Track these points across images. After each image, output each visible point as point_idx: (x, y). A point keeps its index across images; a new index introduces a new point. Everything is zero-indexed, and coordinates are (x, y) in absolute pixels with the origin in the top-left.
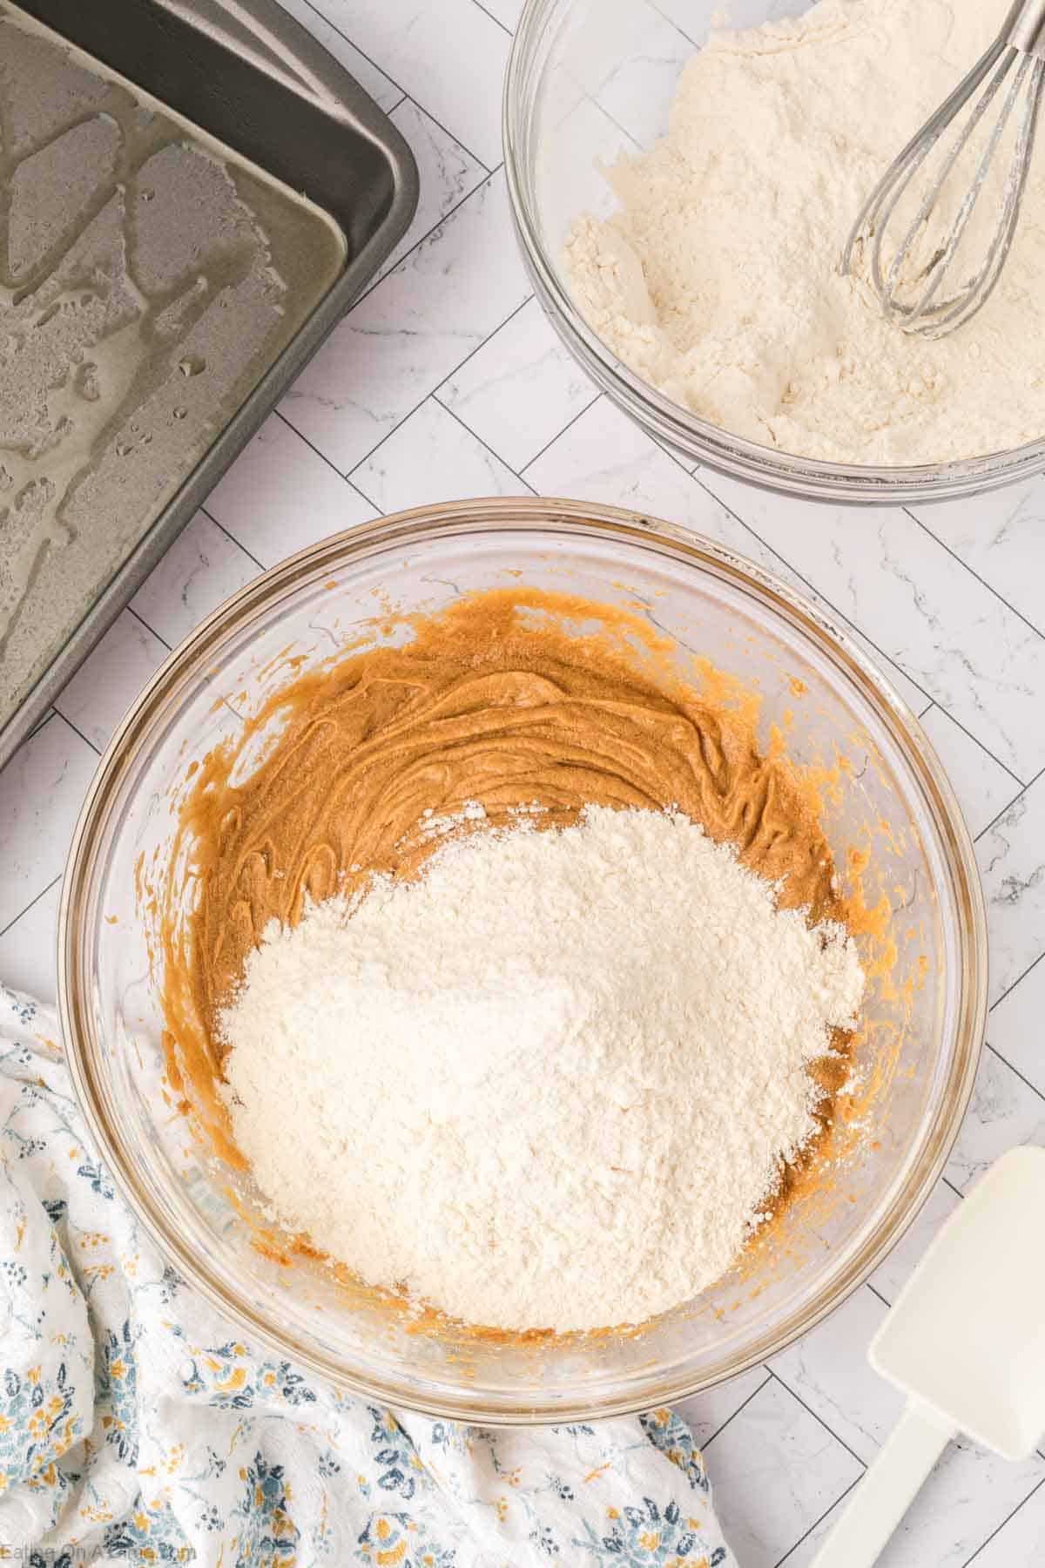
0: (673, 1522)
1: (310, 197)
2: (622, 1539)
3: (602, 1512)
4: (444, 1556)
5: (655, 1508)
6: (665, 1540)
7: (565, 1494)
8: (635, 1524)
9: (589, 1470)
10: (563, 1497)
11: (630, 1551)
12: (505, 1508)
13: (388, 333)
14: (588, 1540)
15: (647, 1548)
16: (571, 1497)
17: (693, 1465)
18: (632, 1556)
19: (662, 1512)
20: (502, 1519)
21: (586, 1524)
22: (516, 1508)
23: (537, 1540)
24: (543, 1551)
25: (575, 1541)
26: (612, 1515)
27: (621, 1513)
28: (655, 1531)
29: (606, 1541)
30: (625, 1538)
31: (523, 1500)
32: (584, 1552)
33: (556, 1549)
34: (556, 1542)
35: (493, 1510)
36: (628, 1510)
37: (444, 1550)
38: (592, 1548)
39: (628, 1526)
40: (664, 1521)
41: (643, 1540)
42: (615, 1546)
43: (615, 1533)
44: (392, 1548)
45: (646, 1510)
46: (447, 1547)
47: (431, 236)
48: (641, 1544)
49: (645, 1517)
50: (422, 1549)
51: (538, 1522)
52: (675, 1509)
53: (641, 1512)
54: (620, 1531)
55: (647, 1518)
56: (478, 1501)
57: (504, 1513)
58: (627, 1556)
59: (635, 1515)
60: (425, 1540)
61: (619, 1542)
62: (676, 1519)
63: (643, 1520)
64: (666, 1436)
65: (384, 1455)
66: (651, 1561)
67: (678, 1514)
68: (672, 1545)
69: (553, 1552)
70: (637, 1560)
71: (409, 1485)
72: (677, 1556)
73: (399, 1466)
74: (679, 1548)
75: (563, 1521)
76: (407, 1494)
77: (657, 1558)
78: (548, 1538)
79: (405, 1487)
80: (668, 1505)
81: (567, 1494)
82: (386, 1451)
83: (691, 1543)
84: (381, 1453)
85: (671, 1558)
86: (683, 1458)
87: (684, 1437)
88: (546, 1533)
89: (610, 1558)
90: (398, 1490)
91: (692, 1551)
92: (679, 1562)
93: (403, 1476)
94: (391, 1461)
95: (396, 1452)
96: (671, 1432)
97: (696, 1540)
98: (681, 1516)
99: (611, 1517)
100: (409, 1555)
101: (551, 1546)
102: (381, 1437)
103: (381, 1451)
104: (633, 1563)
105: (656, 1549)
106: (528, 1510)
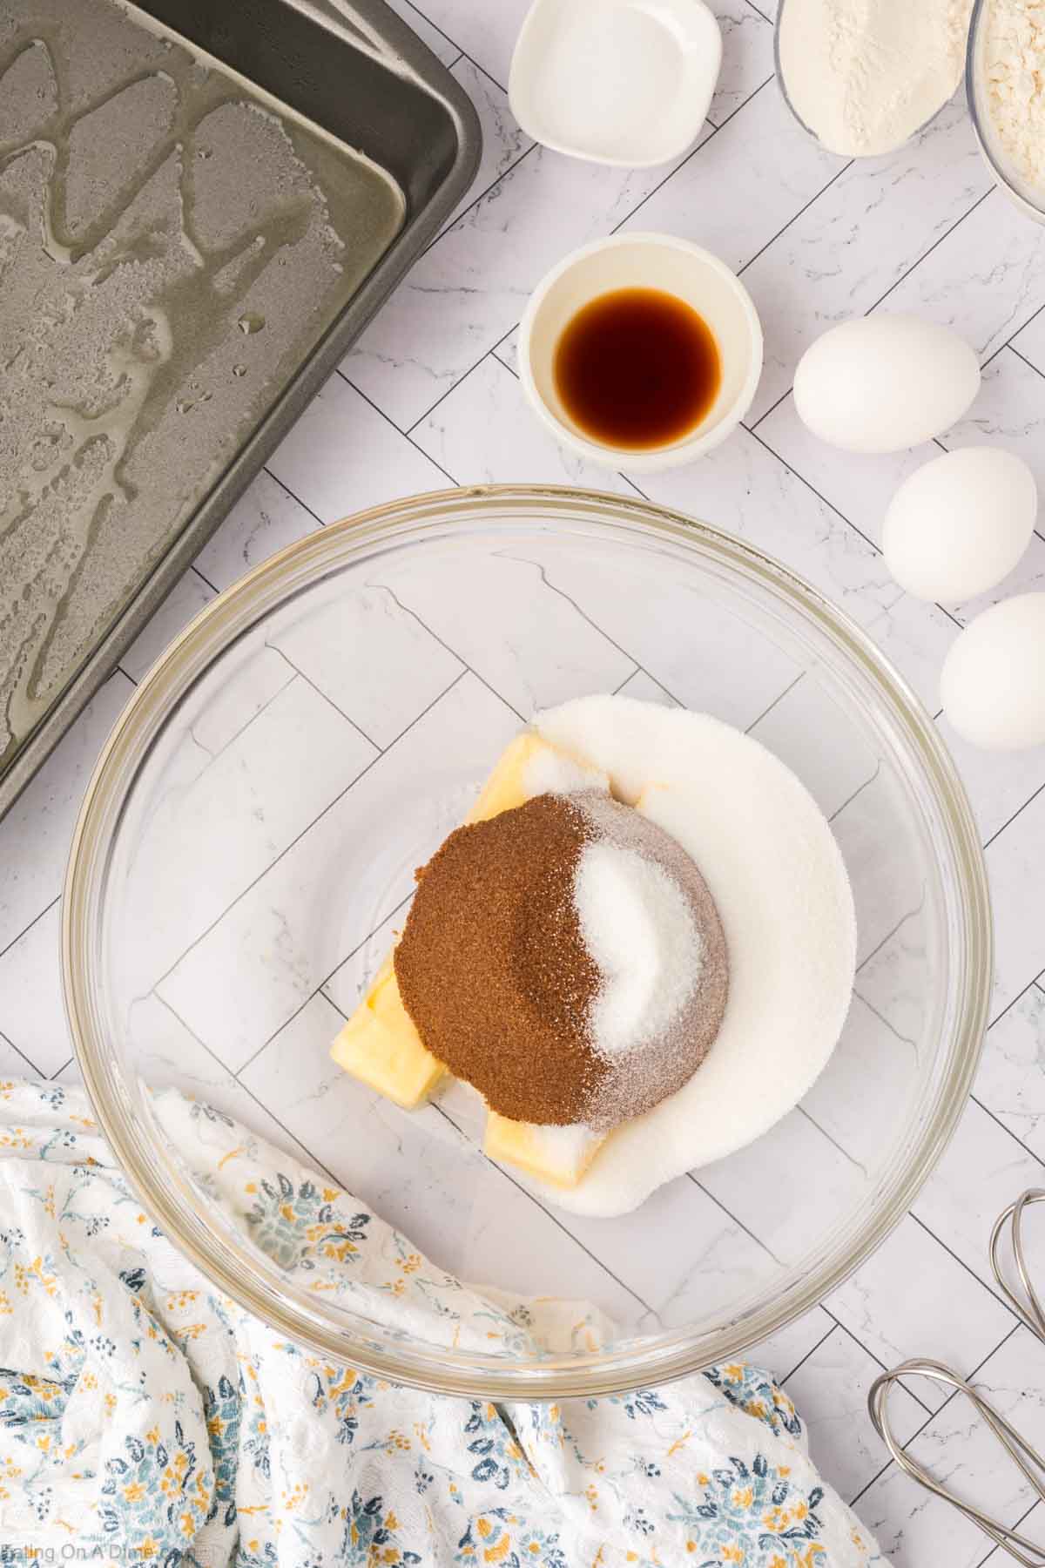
0: (763, 1475)
1: (368, 155)
2: (715, 1502)
3: (691, 1481)
4: (548, 1541)
5: (742, 1465)
6: (758, 1493)
7: (651, 1472)
8: (726, 1484)
9: (670, 1444)
10: (650, 1475)
11: (725, 1512)
12: (594, 1495)
13: (446, 292)
14: (681, 1512)
15: (742, 1506)
16: (658, 1473)
17: (777, 1410)
18: (728, 1516)
19: (750, 1467)
20: (594, 1507)
21: (677, 1498)
22: (605, 1492)
23: (632, 1523)
24: (640, 1532)
25: (669, 1517)
26: (702, 1481)
27: (710, 1477)
28: (747, 1488)
29: (700, 1509)
30: (719, 1501)
31: (611, 1485)
32: (679, 1525)
33: (652, 1528)
34: (650, 1522)
35: (584, 1499)
36: (717, 1473)
37: (547, 1535)
38: (687, 1519)
39: (719, 1487)
40: (753, 1476)
41: (737, 1499)
42: (709, 1511)
43: (708, 1498)
44: (497, 1543)
45: (734, 1469)
46: (549, 1531)
47: (489, 194)
48: (735, 1503)
49: (734, 1475)
50: (526, 1538)
51: (630, 1506)
52: (762, 1462)
53: (730, 1473)
54: (712, 1495)
55: (737, 1477)
56: (568, 1493)
57: (595, 1501)
58: (723, 1518)
59: (725, 1476)
60: (524, 1531)
61: (714, 1506)
62: (765, 1471)
63: (733, 1480)
64: (743, 1390)
65: (478, 1445)
66: (748, 1517)
67: (765, 1467)
68: (766, 1497)
69: (649, 1531)
70: (735, 1519)
71: (503, 1474)
72: (773, 1506)
73: (493, 1456)
74: (774, 1498)
75: (654, 1499)
76: (502, 1483)
77: (753, 1513)
78: (642, 1519)
79: (499, 1477)
80: (754, 1459)
81: (653, 1471)
82: (481, 1441)
83: (784, 1490)
84: (475, 1443)
85: (768, 1510)
86: (766, 1406)
87: (761, 1387)
88: (639, 1515)
89: (706, 1525)
90: (492, 1480)
91: (787, 1498)
92: (777, 1511)
93: (497, 1466)
94: (483, 1450)
95: (491, 1442)
96: (747, 1385)
97: (790, 1487)
98: (768, 1468)
99: (701, 1483)
100: (514, 1547)
101: (647, 1527)
102: (476, 1428)
103: (474, 1441)
104: (730, 1523)
105: (751, 1504)
106: (616, 1492)
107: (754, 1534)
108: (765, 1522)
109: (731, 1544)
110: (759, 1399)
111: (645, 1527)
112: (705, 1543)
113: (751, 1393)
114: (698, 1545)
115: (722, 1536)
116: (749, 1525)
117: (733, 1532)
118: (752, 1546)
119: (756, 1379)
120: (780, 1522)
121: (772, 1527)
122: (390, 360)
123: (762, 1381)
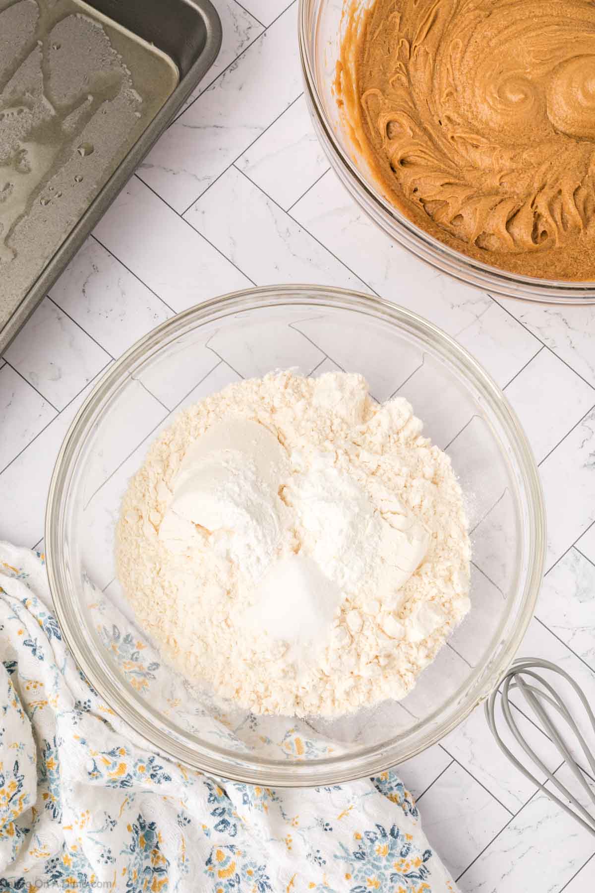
0: (396, 838)
1: (156, 45)
2: (365, 851)
3: (351, 835)
4: (259, 869)
5: (383, 830)
6: (392, 849)
7: (327, 828)
8: (372, 841)
9: (340, 812)
10: (326, 830)
11: (371, 858)
12: (290, 841)
13: (205, 128)
14: (344, 854)
15: (381, 855)
16: (331, 829)
17: (406, 801)
18: (372, 861)
19: (388, 832)
20: (289, 848)
21: (341, 845)
22: (297, 840)
23: (311, 858)
24: (316, 865)
25: (336, 856)
26: (357, 836)
27: (363, 835)
28: (385, 844)
29: (355, 854)
30: (367, 850)
31: (301, 835)
32: (342, 862)
33: (324, 862)
34: (324, 858)
35: (284, 843)
36: (367, 833)
37: (258, 865)
38: (346, 859)
39: (369, 843)
40: (390, 837)
41: (378, 850)
42: (361, 856)
43: (361, 848)
44: (227, 867)
45: (378, 832)
46: (260, 862)
47: (231, 67)
48: (377, 853)
49: (377, 836)
50: (245, 866)
51: (312, 848)
52: (396, 829)
53: (375, 833)
54: (363, 847)
55: (379, 837)
56: (272, 839)
57: (290, 845)
58: (369, 862)
59: (372, 836)
60: (246, 861)
61: (364, 854)
62: (398, 835)
63: (377, 838)
64: (387, 786)
65: (217, 811)
66: (384, 862)
67: (398, 832)
68: (397, 851)
69: (322, 864)
70: (376, 863)
71: (233, 828)
72: (401, 858)
73: (226, 817)
74: (401, 852)
75: (328, 845)
76: (232, 834)
77: (388, 860)
78: (318, 856)
79: (231, 830)
80: (391, 827)
81: (328, 828)
82: (218, 809)
83: (408, 849)
84: (215, 810)
85: (397, 859)
86: (400, 798)
87: (398, 785)
88: (317, 853)
89: (358, 865)
90: (226, 832)
91: (410, 854)
92: (403, 861)
93: (229, 823)
94: (221, 814)
95: (224, 809)
96: (390, 783)
97: (412, 847)
98: (400, 833)
99: (357, 838)
100: (238, 870)
101: (321, 861)
102: (214, 800)
103: (214, 809)
104: (373, 865)
105: (387, 855)
106: (305, 840)
107: (388, 873)
108: (395, 866)
109: (373, 877)
110: (395, 792)
111: (320, 861)
112: (357, 875)
113: (391, 788)
114: (352, 876)
115: (367, 871)
116: (385, 868)
117: (375, 870)
118: (386, 880)
119: (396, 780)
120: (404, 867)
121: (399, 870)
122: (171, 170)
123: (399, 781)
